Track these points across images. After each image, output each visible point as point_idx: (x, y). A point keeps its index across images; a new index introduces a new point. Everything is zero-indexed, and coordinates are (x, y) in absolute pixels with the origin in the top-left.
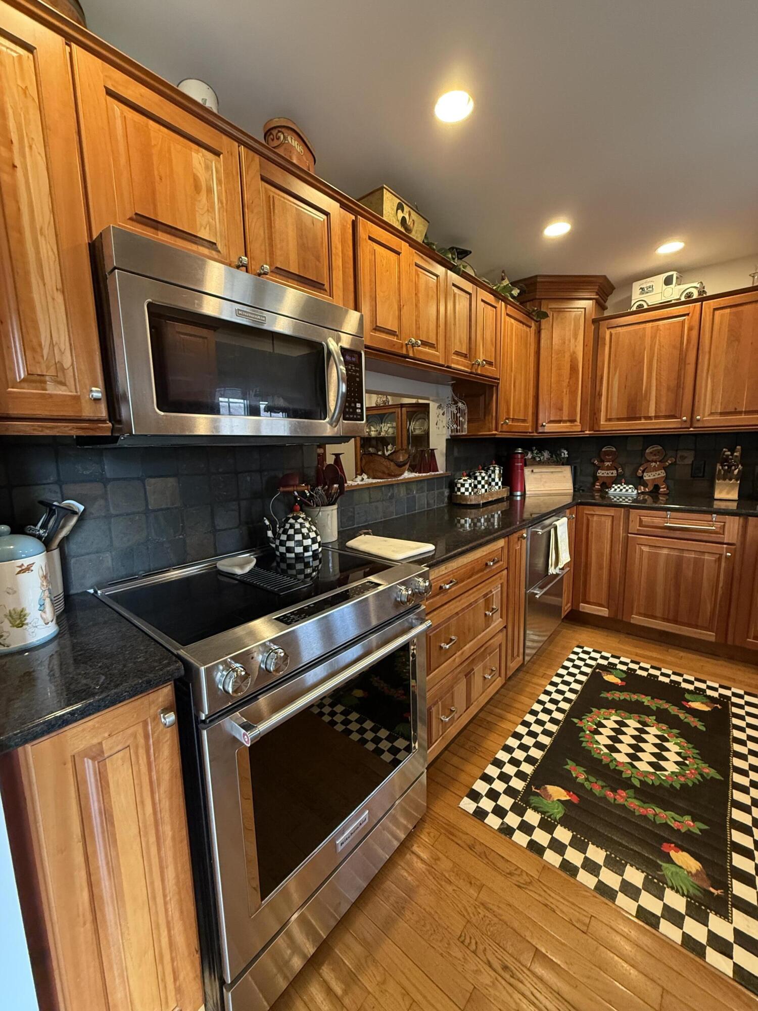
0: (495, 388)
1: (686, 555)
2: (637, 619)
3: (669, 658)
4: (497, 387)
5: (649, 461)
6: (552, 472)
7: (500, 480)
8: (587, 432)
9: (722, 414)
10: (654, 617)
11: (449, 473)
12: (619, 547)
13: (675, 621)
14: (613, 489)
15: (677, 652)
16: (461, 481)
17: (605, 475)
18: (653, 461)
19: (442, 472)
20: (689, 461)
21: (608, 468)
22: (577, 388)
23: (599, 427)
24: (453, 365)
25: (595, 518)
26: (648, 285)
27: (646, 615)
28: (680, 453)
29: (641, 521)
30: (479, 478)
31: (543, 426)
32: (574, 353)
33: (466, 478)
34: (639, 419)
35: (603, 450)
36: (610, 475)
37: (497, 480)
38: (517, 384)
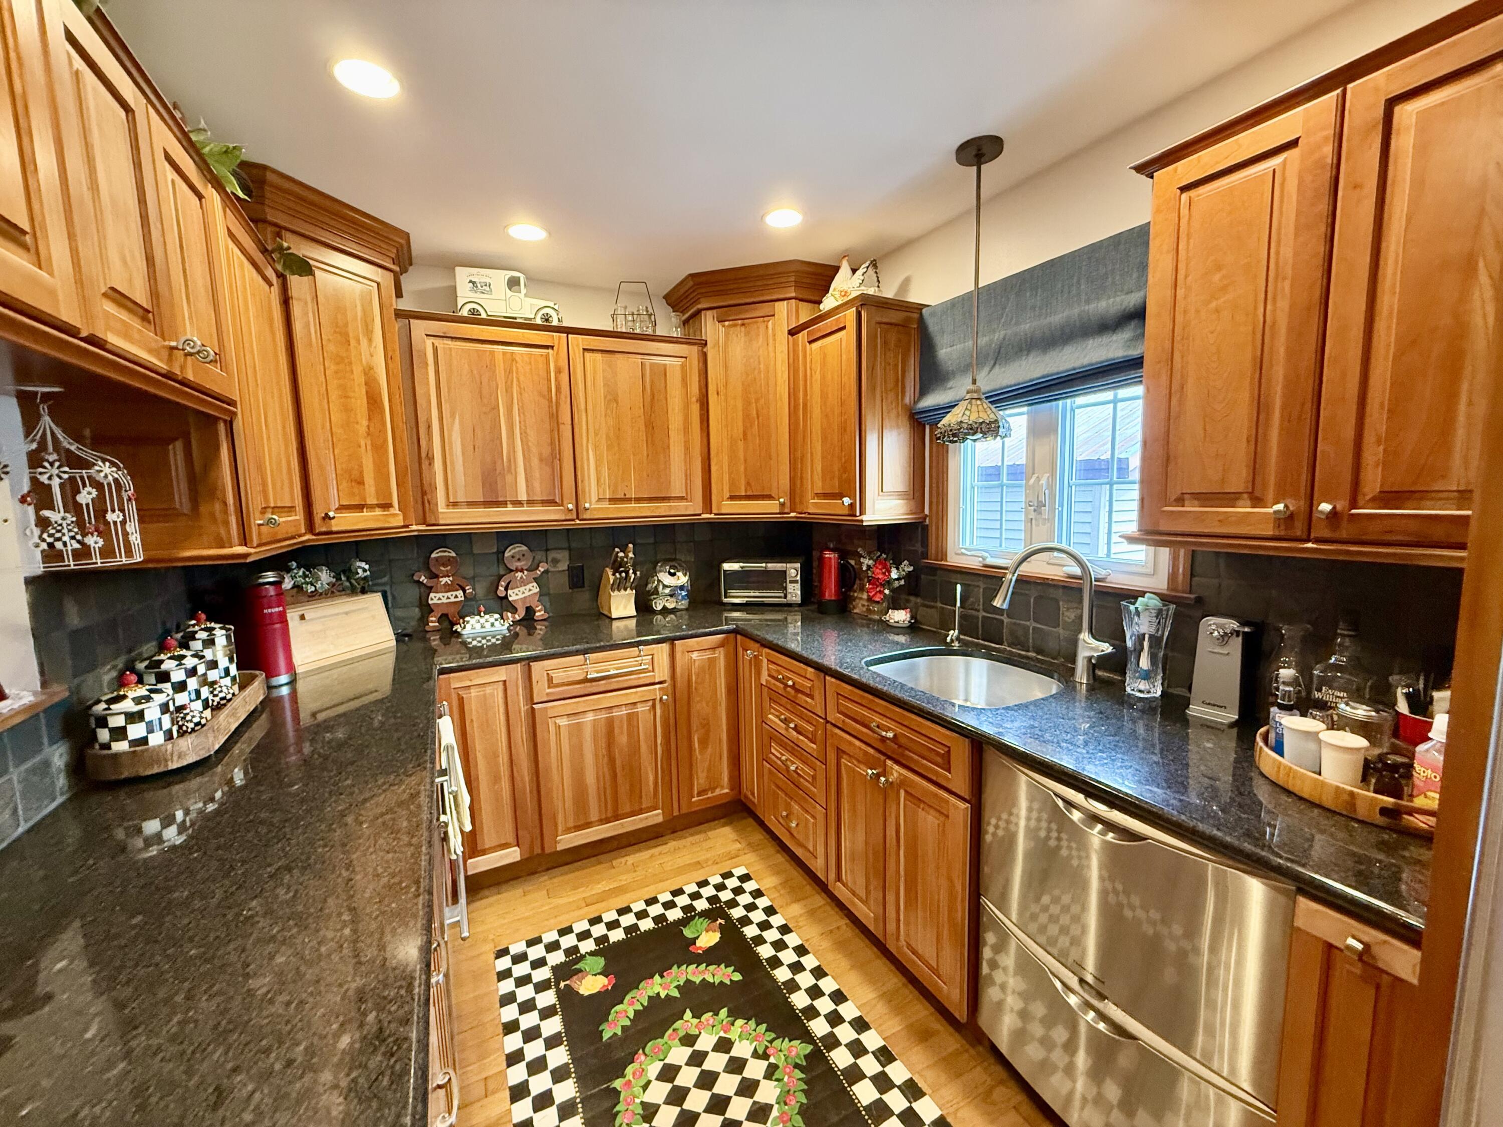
0: (222, 427)
1: (616, 713)
2: (567, 840)
3: (624, 879)
4: (230, 425)
5: (512, 571)
6: (347, 613)
7: (231, 660)
8: (414, 527)
9: (612, 500)
10: (588, 825)
11: (60, 691)
12: (521, 732)
13: (617, 817)
14: (468, 626)
15: (623, 860)
16: (128, 705)
17: (444, 600)
18: (517, 570)
19: (28, 699)
20: (563, 566)
21: (448, 588)
22: (385, 441)
23: (437, 518)
24: (113, 339)
25: (474, 692)
26: (484, 280)
27: (578, 828)
28: (552, 555)
29: (550, 679)
30: (178, 676)
31: (327, 517)
32: (371, 368)
33: (142, 691)
34: (504, 504)
35: (434, 555)
36: (453, 600)
37: (223, 662)
38: (270, 420)
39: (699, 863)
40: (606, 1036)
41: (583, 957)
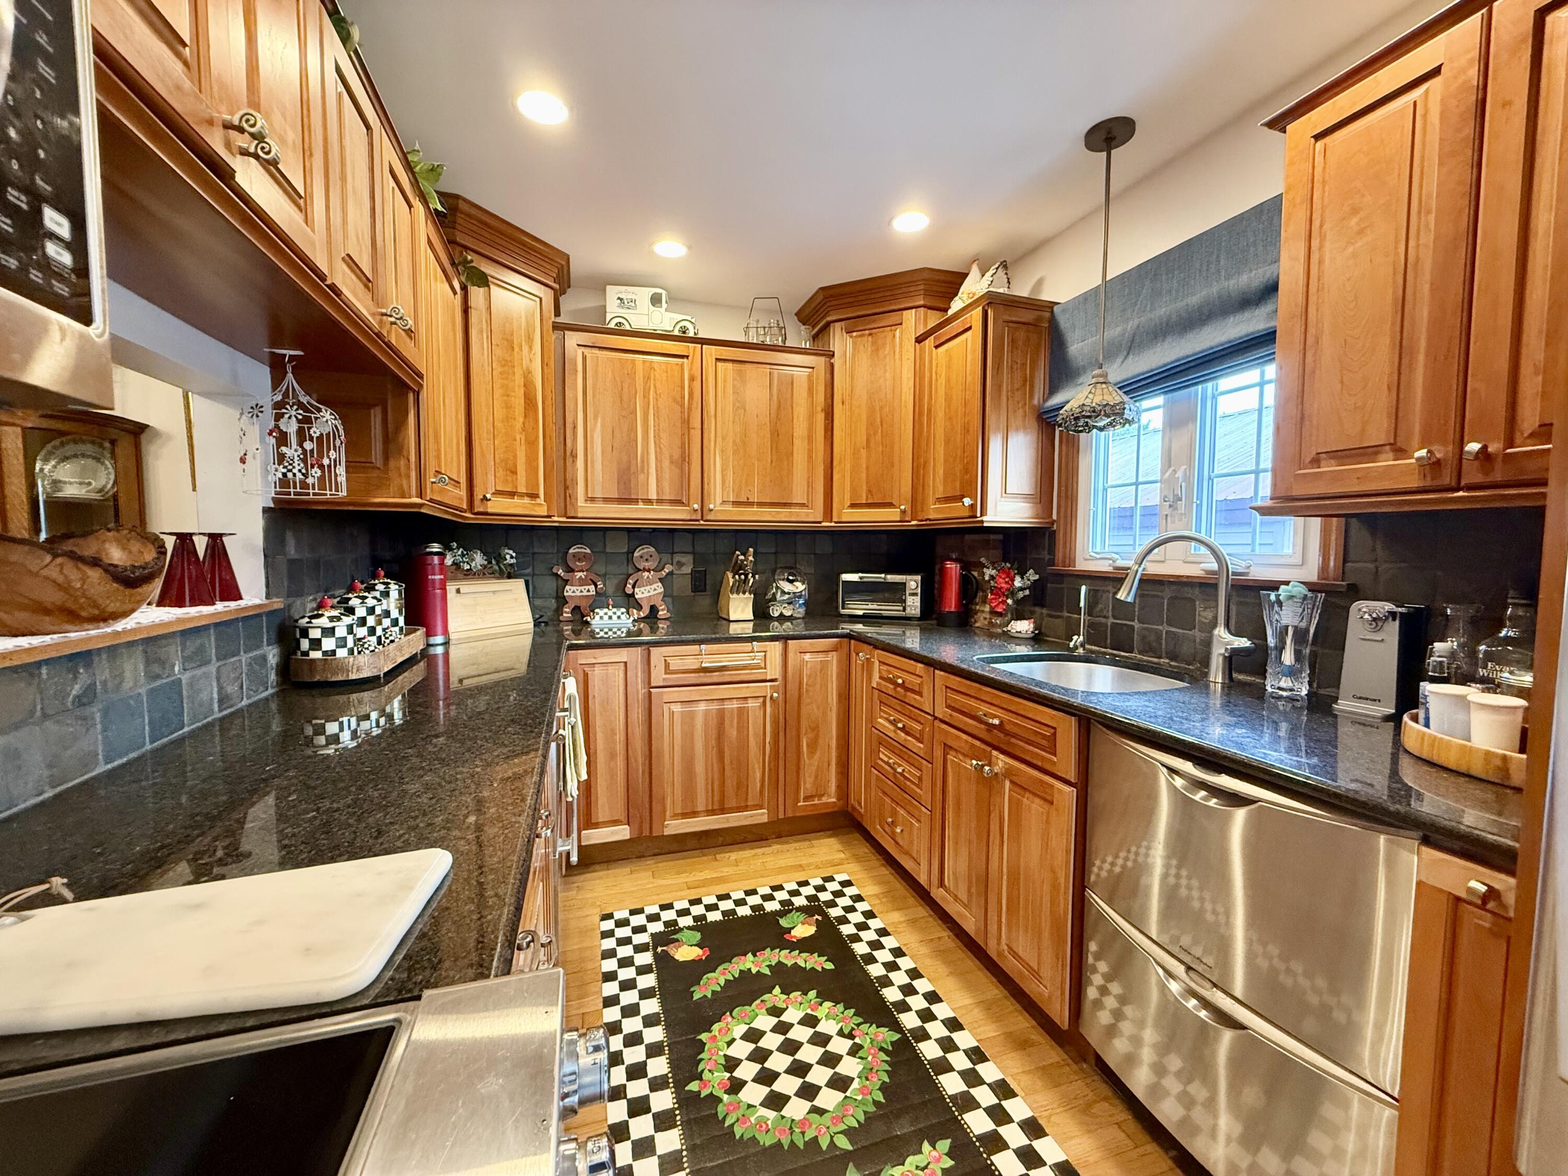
0: (411, 396)
1: (728, 706)
2: (675, 826)
3: (727, 871)
4: (417, 394)
5: (640, 570)
6: (494, 592)
7: (400, 613)
8: (556, 519)
9: (736, 503)
10: (694, 814)
11: (278, 603)
12: (637, 714)
13: (723, 810)
14: (597, 617)
15: (727, 855)
16: (324, 622)
17: (578, 594)
18: (644, 570)
19: (257, 601)
20: (687, 569)
21: (582, 582)
22: (537, 437)
23: (576, 511)
25: (598, 670)
26: (629, 297)
27: (685, 815)
28: (677, 558)
29: (667, 665)
30: (361, 612)
31: (485, 499)
32: (530, 372)
33: (335, 613)
34: (636, 501)
35: (571, 551)
36: (585, 593)
37: (395, 614)
38: (447, 401)
39: (801, 866)
40: (697, 996)
41: (681, 930)
